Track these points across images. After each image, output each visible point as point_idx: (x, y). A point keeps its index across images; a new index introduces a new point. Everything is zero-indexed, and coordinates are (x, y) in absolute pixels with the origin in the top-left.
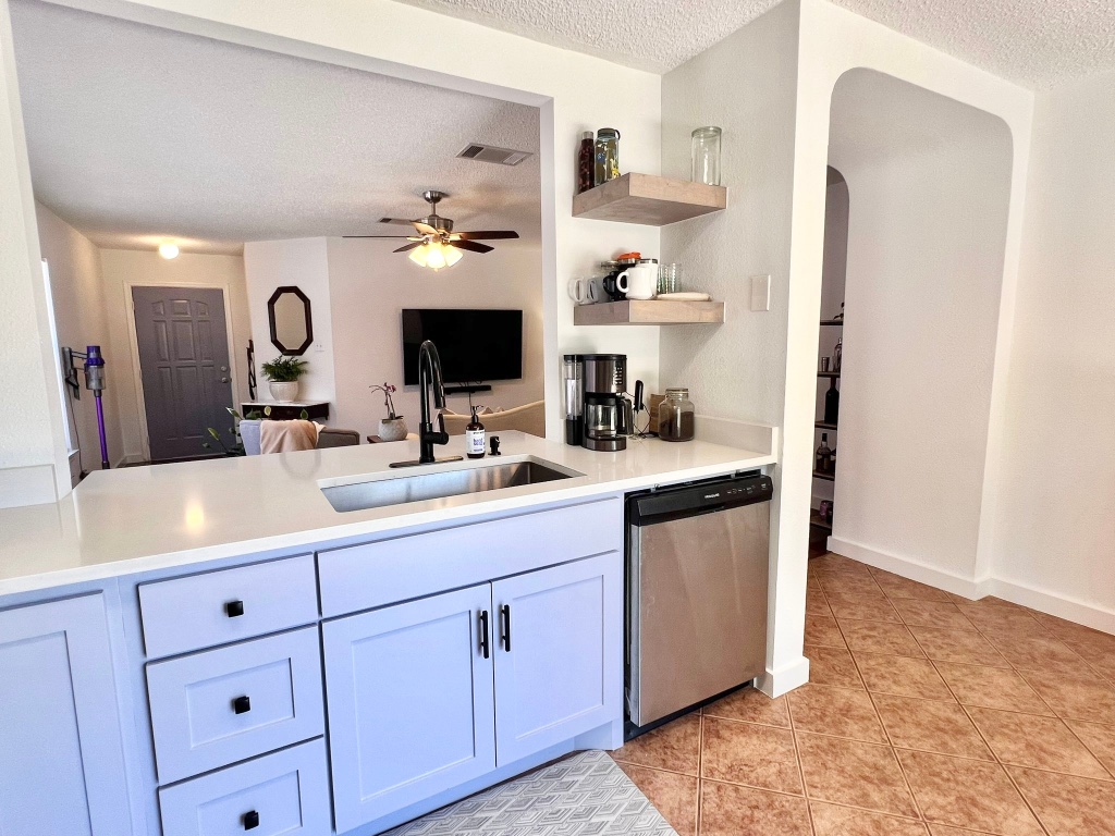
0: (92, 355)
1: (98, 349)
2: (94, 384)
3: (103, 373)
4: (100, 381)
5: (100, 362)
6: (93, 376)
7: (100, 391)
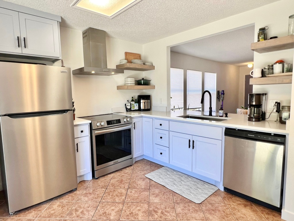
0: (222, 92)
1: (223, 91)
2: (222, 99)
3: (224, 96)
4: (223, 98)
5: (224, 94)
6: (222, 97)
7: (223, 100)
